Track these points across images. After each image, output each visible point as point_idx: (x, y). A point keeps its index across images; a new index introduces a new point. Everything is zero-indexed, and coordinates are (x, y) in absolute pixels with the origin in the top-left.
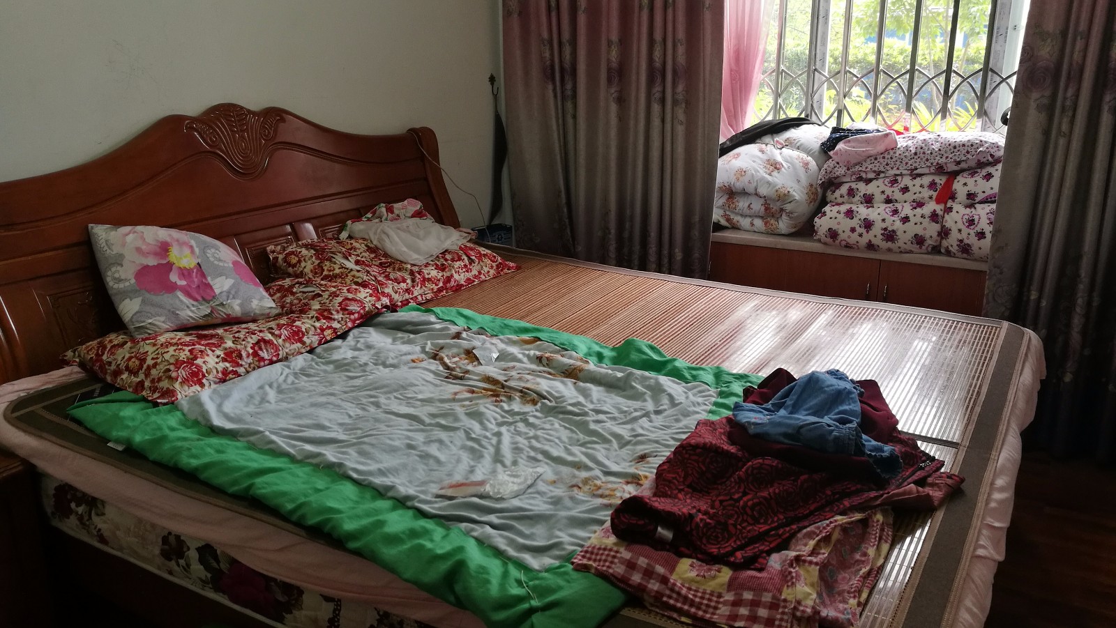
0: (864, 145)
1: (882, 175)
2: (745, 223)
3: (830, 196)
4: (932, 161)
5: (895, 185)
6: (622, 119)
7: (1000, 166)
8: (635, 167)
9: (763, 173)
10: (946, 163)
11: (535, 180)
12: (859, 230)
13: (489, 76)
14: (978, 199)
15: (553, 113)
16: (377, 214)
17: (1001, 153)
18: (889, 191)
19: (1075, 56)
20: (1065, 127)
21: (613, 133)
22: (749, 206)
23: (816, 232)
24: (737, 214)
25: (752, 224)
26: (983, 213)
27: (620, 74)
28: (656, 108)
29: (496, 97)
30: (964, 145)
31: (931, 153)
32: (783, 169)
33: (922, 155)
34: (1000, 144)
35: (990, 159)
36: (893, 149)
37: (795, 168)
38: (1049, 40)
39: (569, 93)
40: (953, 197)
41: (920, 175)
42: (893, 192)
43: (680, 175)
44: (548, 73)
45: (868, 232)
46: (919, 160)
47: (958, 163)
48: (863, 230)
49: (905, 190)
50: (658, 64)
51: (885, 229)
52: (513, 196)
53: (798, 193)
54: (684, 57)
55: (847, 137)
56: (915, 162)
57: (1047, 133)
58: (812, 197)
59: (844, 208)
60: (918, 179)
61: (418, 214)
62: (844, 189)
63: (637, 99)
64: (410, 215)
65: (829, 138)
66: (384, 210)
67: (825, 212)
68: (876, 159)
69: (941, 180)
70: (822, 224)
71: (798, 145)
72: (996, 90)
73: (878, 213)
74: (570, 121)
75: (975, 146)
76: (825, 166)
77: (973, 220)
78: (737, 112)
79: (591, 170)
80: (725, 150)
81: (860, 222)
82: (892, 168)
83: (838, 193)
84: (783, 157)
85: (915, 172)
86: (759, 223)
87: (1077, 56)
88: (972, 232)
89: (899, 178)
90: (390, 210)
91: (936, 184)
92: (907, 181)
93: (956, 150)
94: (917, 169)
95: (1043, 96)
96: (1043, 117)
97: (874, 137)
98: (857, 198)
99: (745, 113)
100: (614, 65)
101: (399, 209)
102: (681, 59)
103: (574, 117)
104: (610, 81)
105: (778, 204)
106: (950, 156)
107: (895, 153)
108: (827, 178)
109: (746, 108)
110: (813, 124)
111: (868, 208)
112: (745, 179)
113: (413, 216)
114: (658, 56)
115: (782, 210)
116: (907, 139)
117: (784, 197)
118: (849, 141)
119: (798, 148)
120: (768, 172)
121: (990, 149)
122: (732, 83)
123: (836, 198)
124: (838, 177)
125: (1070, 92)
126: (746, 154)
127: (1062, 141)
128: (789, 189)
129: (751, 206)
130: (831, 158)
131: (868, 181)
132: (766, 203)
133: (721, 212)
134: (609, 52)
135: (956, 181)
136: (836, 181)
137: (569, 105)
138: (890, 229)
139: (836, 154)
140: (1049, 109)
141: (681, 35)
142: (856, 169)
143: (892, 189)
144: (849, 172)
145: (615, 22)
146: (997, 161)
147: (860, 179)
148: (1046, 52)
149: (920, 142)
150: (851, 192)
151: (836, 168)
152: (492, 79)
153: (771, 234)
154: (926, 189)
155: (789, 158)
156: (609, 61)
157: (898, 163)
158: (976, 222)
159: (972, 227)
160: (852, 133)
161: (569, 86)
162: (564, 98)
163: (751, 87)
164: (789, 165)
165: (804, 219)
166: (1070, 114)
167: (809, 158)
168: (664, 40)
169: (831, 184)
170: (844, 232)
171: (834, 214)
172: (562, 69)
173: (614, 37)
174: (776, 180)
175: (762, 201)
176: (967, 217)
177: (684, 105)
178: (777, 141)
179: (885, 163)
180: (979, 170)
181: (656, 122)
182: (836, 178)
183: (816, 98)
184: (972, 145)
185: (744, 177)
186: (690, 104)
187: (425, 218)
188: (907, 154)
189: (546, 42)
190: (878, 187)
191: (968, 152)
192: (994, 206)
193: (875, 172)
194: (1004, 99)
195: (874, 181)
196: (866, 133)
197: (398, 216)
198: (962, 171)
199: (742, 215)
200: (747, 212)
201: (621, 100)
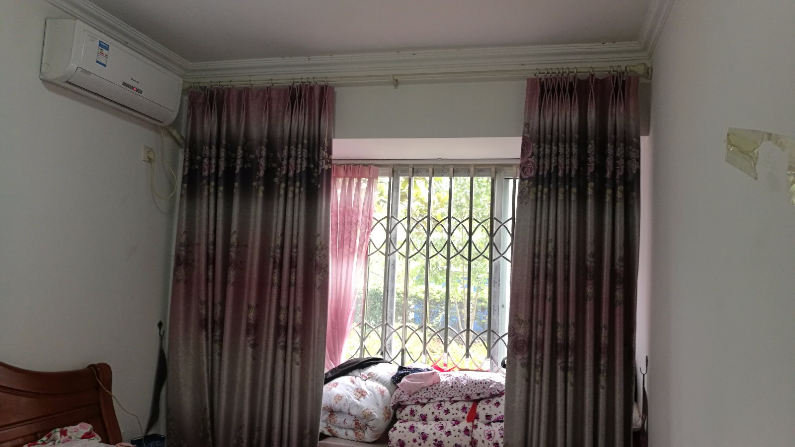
0: (419, 380)
1: (432, 401)
2: (341, 433)
3: (399, 416)
4: (463, 392)
5: (441, 408)
6: (255, 358)
7: (503, 397)
8: (263, 393)
9: (353, 398)
10: (471, 394)
11: (187, 401)
12: (419, 441)
13: (158, 322)
14: (492, 419)
15: (204, 351)
16: (51, 438)
17: (504, 388)
18: (437, 412)
19: (539, 334)
20: (538, 378)
21: (248, 369)
22: (344, 421)
23: (390, 442)
24: (336, 426)
25: (347, 434)
26: (496, 428)
27: (255, 328)
28: (280, 352)
29: (162, 337)
30: (481, 383)
31: (462, 387)
32: (367, 396)
33: (456, 388)
34: (502, 383)
35: (498, 393)
36: (437, 383)
37: (375, 395)
38: (523, 324)
39: (217, 338)
40: (477, 418)
41: (456, 401)
42: (439, 413)
43: (296, 401)
44: (203, 324)
45: (424, 442)
46: (454, 391)
47: (479, 394)
48: (422, 441)
49: (447, 412)
50: (283, 323)
51: (436, 440)
52: (168, 411)
53: (378, 413)
54: (301, 319)
55: (408, 374)
56: (453, 393)
57: (528, 380)
58: (387, 416)
59: (408, 424)
60: (455, 404)
61: (87, 436)
62: (407, 410)
63: (267, 345)
64: (80, 436)
65: (397, 374)
66: (58, 434)
67: (395, 428)
68: (427, 390)
69: (469, 405)
70: (394, 436)
71: (377, 377)
72: (497, 344)
73: (430, 428)
74: (217, 357)
75: (488, 384)
76: (395, 393)
77: (491, 434)
78: (336, 351)
79: (230, 394)
80: (328, 380)
81: (419, 435)
82: (438, 396)
83: (404, 413)
84: (367, 387)
85: (452, 399)
86: (351, 433)
87: (539, 335)
88: (491, 443)
89: (442, 403)
90: (64, 433)
91: (466, 408)
92: (447, 405)
93: (476, 386)
94: (453, 397)
95: (523, 358)
96: (525, 370)
97: (425, 374)
98: (416, 417)
99: (341, 351)
100: (252, 322)
101: (72, 432)
102: (299, 320)
103: (220, 355)
104: (248, 332)
105: (364, 421)
106: (474, 389)
107: (439, 386)
108: (396, 402)
109: (342, 348)
110: (386, 362)
111: (424, 424)
112: (342, 402)
113: (83, 438)
114: (283, 317)
115: (367, 425)
116: (446, 376)
117: (368, 416)
118: (410, 377)
119: (377, 380)
120: (357, 398)
121: (497, 387)
122: (332, 331)
123: (403, 417)
124: (403, 401)
125: (538, 357)
126: (342, 384)
127: (537, 386)
128: (371, 411)
129: (346, 421)
130: (398, 387)
131: (423, 405)
132: (356, 420)
133: (325, 425)
134: (248, 313)
135: (478, 406)
136: (402, 404)
137: (217, 347)
138: (439, 440)
139: (402, 385)
140: (528, 365)
141: (299, 304)
142: (415, 396)
143: (439, 411)
144: (410, 398)
145: (254, 293)
146: (501, 394)
147: (418, 403)
148: (522, 331)
149: (454, 379)
150: (412, 413)
151: (402, 396)
152: (160, 325)
153: (360, 442)
154: (460, 411)
155: (371, 388)
156: (248, 319)
157: (441, 393)
158: (492, 436)
159: (491, 439)
160: (411, 371)
161: (218, 333)
162: (213, 341)
163: (345, 334)
164: (371, 393)
165: (382, 432)
166: (540, 369)
167: (384, 388)
168: (288, 308)
169: (399, 406)
170: (409, 442)
171: (402, 429)
172: (213, 322)
173: (253, 303)
174: (362, 403)
175: (353, 418)
176: (486, 432)
177: (300, 352)
178: (363, 375)
179: (433, 393)
180: (491, 399)
181: (280, 362)
182: (402, 402)
183: (388, 342)
184: (486, 383)
185: (340, 401)
186: (304, 349)
187: (93, 438)
188: (446, 387)
189: (203, 303)
190: (430, 409)
191: (484, 388)
192: (502, 424)
193: (427, 398)
194: (502, 351)
195: (427, 405)
196: (420, 371)
197: (70, 437)
198: (481, 399)
199: (339, 427)
200: (343, 425)
201: (255, 345)
